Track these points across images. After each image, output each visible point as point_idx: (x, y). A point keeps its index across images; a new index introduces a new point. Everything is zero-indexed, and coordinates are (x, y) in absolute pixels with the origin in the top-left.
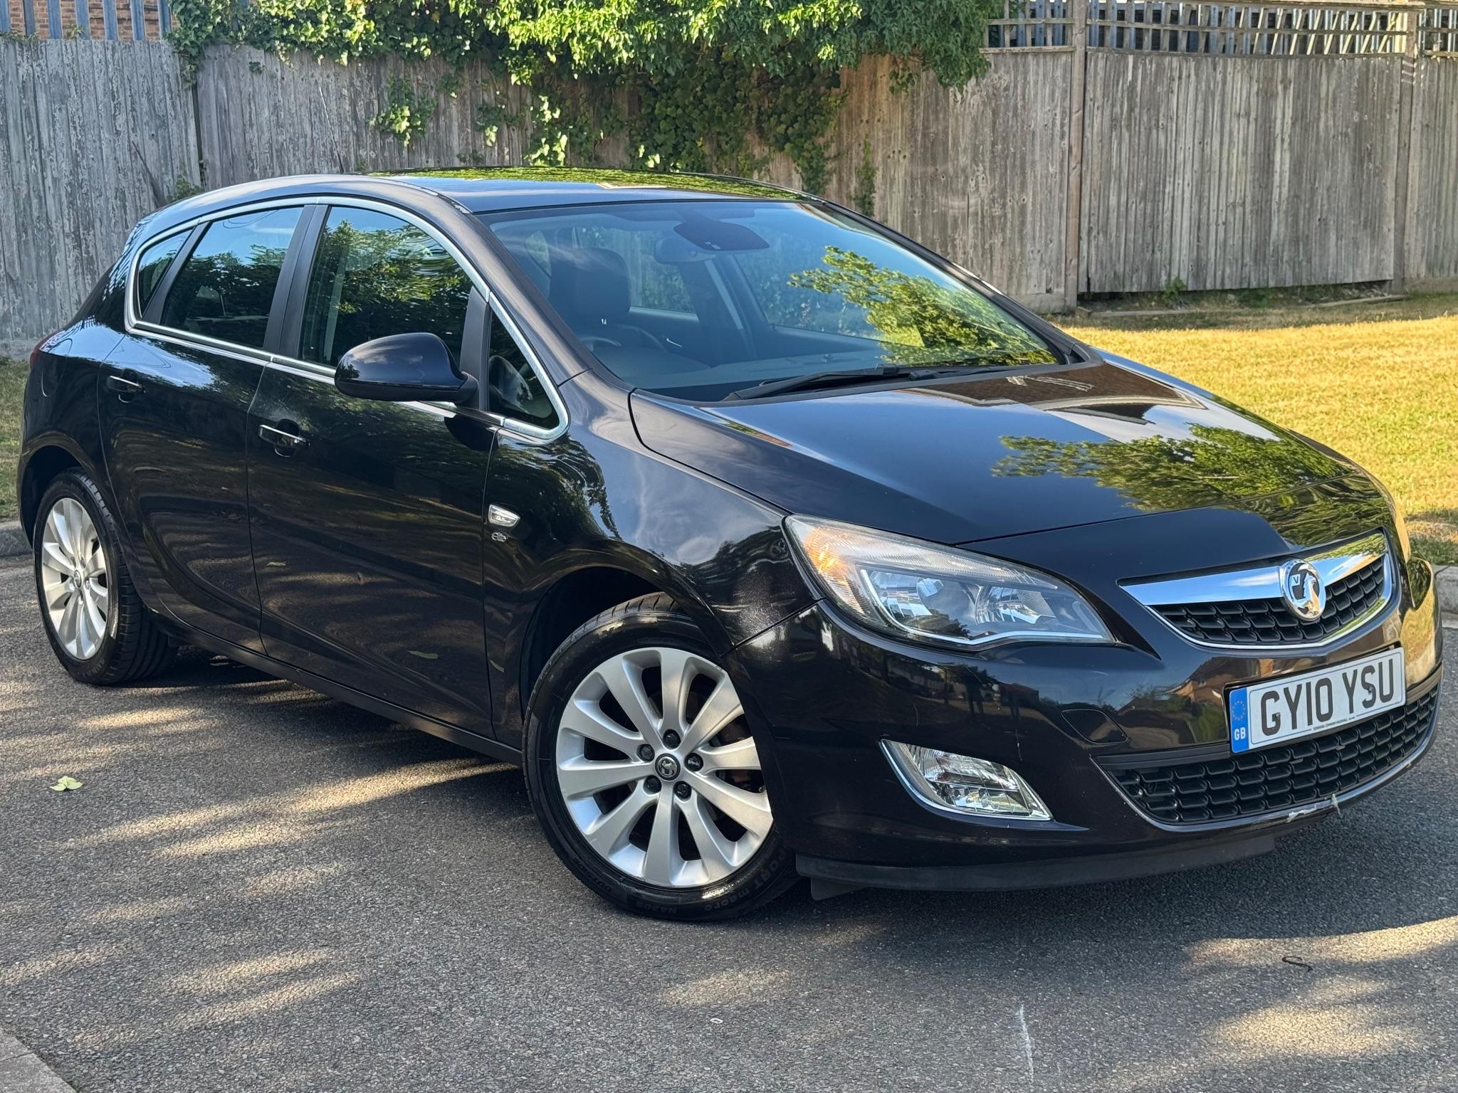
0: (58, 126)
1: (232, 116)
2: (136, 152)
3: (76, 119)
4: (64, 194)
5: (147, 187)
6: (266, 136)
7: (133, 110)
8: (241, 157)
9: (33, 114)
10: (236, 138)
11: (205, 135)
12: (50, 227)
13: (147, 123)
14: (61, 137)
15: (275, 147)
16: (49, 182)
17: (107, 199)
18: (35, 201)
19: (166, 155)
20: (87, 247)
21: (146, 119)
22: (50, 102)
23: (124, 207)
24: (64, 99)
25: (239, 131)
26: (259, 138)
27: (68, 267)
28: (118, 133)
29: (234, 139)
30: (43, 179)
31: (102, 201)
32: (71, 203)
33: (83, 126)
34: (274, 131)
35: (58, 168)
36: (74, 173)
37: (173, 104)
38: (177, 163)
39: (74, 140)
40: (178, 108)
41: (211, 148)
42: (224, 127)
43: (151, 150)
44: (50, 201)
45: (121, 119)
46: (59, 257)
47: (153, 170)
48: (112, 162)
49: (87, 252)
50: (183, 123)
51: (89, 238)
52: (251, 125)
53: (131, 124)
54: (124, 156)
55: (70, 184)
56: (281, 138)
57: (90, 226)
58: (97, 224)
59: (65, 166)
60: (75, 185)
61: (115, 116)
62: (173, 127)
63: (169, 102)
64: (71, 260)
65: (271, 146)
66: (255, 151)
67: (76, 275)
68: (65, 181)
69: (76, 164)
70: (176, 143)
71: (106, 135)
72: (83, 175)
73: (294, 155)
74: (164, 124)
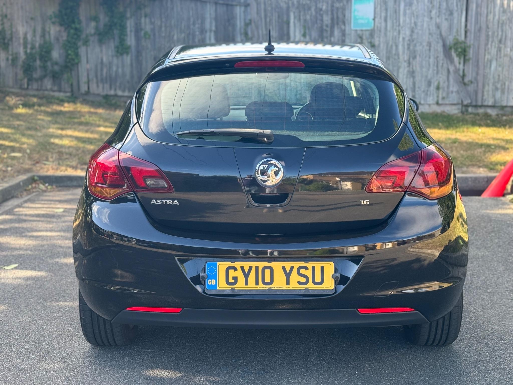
0: (407, 16)
1: (483, 9)
2: (438, 27)
3: (415, 13)
4: (406, 44)
5: (441, 41)
6: (497, 17)
7: (439, 8)
8: (484, 26)
9: (398, 11)
10: (483, 19)
11: (469, 18)
12: (399, 58)
13: (445, 14)
14: (408, 20)
15: (501, 22)
16: (401, 39)
17: (423, 47)
18: (394, 47)
19: (450, 28)
20: (413, 66)
21: (444, 11)
22: (405, 6)
23: (430, 50)
24: (411, 4)
25: (485, 15)
26: (494, 19)
27: (404, 75)
28: (431, 18)
29: (482, 19)
30: (399, 38)
31: (421, 47)
32: (409, 48)
33: (417, 16)
34: (501, 15)
35: (405, 34)
36: (411, 35)
37: (457, 5)
38: (455, 30)
39: (413, 21)
40: (459, 6)
41: (471, 23)
42: (478, 14)
43: (445, 25)
44: (400, 47)
45: (434, 12)
46: (401, 70)
47: (444, 33)
48: (427, 31)
49: (412, 68)
50: (460, 13)
51: (414, 63)
52: (491, 13)
53: (438, 14)
54: (433, 28)
55: (409, 40)
56: (504, 18)
57: (415, 58)
58: (418, 57)
59: (408, 33)
60: (411, 40)
61: (431, 12)
62: (455, 15)
63: (455, 4)
64: (406, 71)
65: (498, 22)
66: (490, 25)
67: (407, 78)
68: (407, 39)
69: (412, 31)
70: (455, 21)
71: (426, 19)
72: (415, 36)
73: (509, 26)
74: (451, 14)
